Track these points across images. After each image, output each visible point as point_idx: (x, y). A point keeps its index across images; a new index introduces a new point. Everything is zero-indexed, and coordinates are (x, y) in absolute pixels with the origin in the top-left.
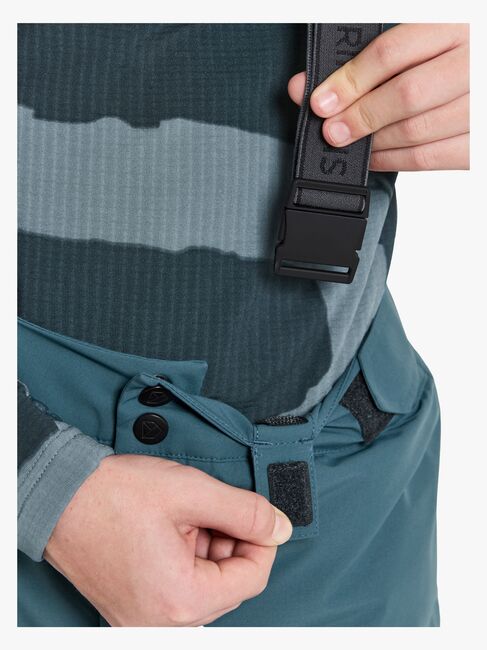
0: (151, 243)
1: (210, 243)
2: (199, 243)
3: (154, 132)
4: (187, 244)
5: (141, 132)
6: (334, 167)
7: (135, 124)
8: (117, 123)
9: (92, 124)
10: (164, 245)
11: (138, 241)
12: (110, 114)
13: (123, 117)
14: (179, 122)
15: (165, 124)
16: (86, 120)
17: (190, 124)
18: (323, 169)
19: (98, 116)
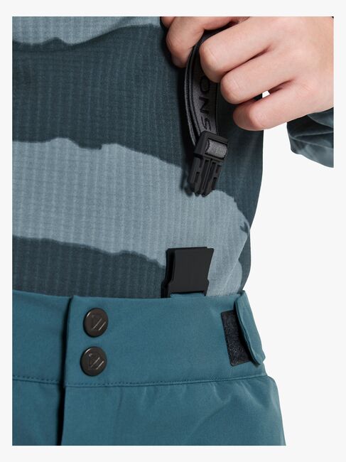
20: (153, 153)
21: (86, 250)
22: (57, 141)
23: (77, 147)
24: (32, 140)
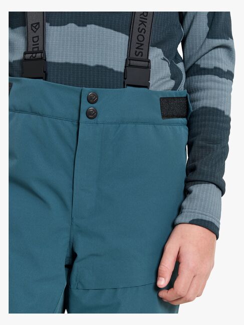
0: (84, 63)
1: (104, 64)
2: (100, 64)
3: (85, 28)
4: (96, 64)
5: (81, 28)
6: (139, 54)
7: (79, 25)
8: (73, 25)
9: (66, 26)
10: (88, 64)
11: (80, 62)
12: (72, 22)
13: (75, 23)
14: (93, 26)
15: (88, 26)
16: (64, 25)
17: (97, 27)
18: (136, 54)
19: (68, 23)
20: (111, 28)
21: (82, 65)
22: (70, 25)
23: (77, 26)
24: (61, 25)
